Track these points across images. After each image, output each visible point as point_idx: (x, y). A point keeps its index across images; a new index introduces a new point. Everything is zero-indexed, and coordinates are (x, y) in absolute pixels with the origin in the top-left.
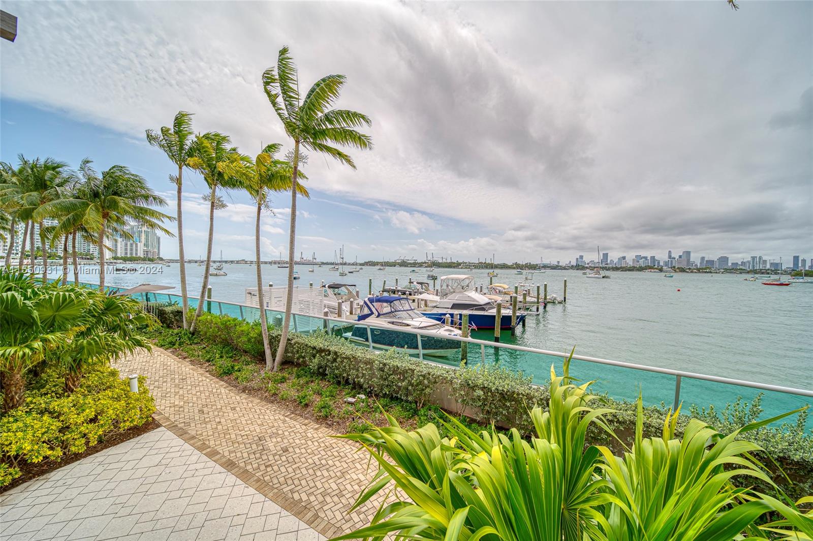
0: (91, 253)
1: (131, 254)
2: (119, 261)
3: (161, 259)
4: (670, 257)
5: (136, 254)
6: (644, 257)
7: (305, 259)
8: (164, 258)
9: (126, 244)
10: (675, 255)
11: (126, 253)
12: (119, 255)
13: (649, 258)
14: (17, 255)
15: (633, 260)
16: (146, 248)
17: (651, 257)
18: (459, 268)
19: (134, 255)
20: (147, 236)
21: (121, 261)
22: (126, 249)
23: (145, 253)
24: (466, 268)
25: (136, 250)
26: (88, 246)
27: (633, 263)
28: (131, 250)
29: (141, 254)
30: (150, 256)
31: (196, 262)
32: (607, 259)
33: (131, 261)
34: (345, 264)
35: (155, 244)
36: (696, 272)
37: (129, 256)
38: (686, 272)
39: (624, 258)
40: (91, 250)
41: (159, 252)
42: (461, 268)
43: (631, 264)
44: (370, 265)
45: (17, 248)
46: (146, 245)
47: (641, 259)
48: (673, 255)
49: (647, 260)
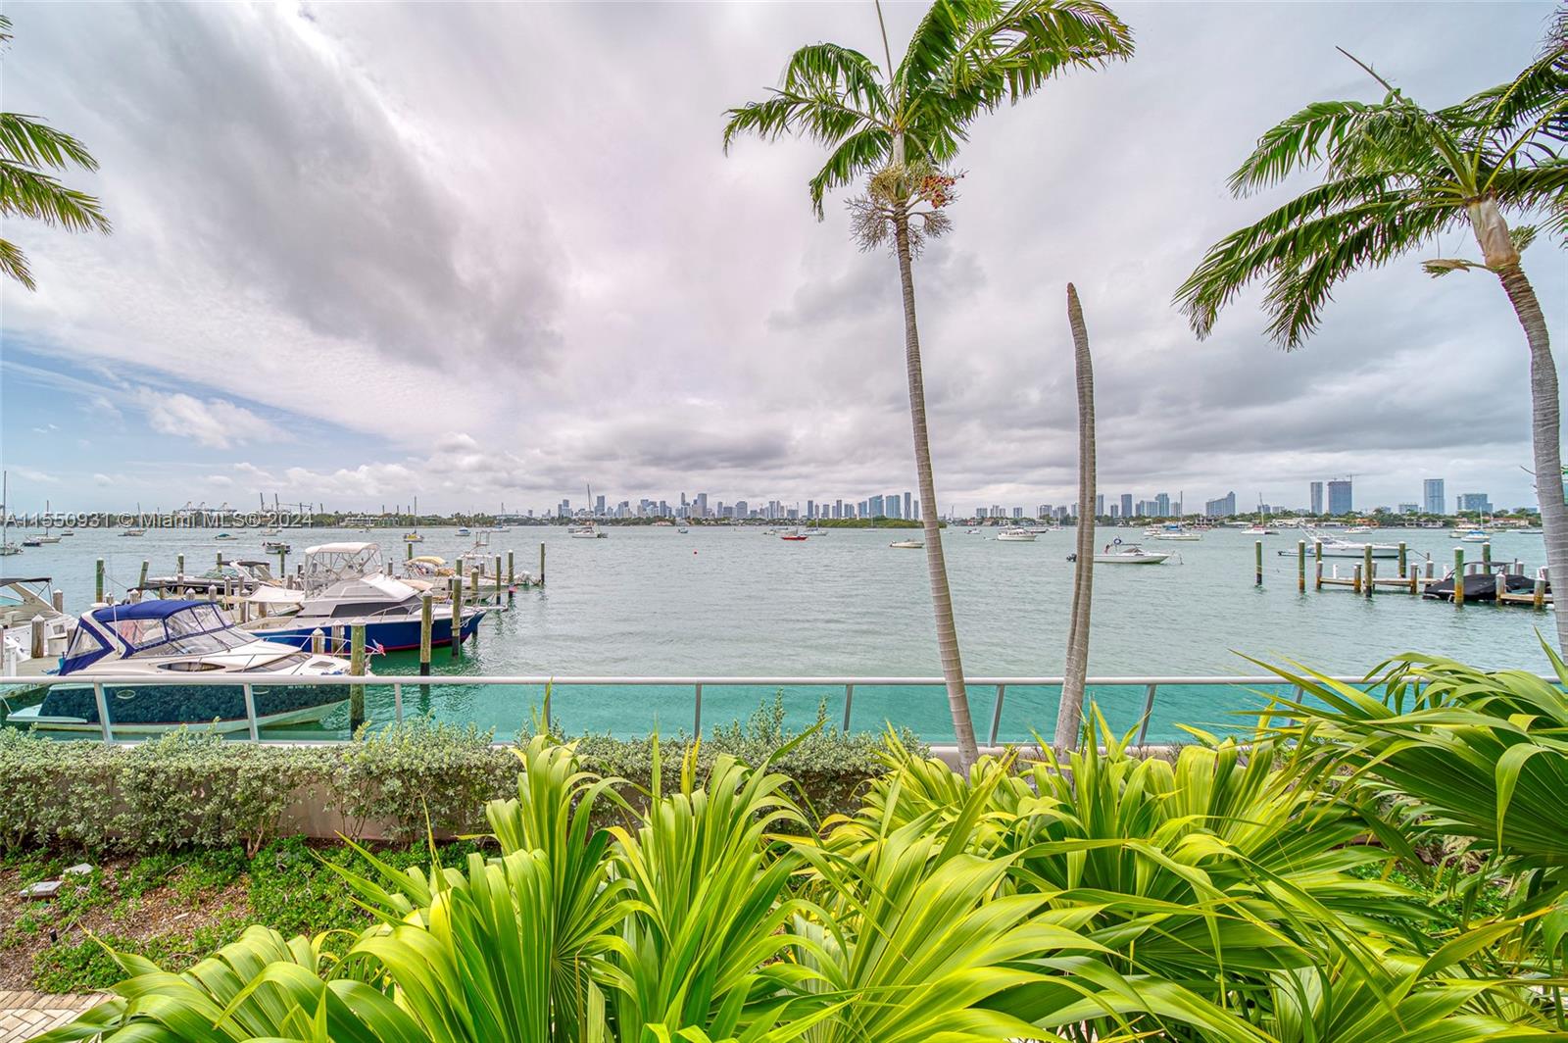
4: (683, 502)
6: (653, 503)
10: (690, 500)
13: (658, 504)
17: (661, 502)
18: (342, 527)
24: (357, 526)
27: (638, 512)
32: (603, 506)
36: (713, 525)
38: (702, 524)
39: (626, 504)
42: (346, 527)
43: (635, 513)
47: (649, 505)
48: (687, 500)
49: (655, 506)
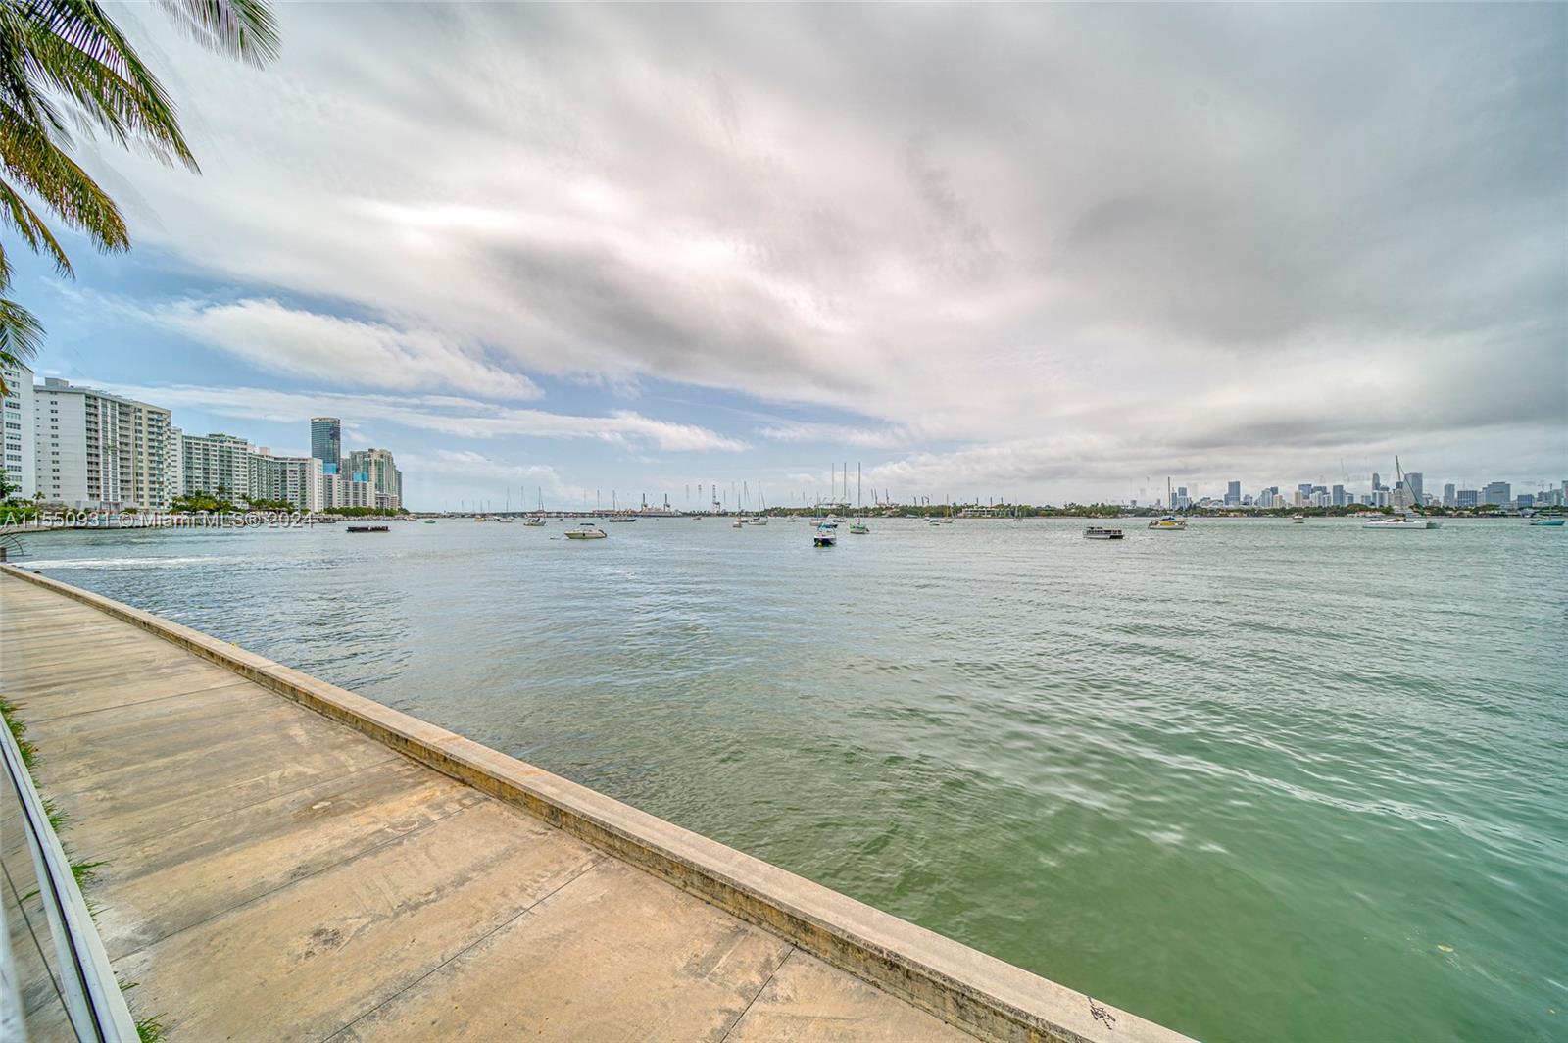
0: (289, 501)
1: (356, 502)
2: (336, 516)
3: (406, 512)
4: (1376, 486)
5: (364, 503)
6: (1320, 489)
7: (649, 507)
8: (410, 511)
9: (347, 485)
10: (1389, 482)
11: (347, 502)
12: (336, 505)
13: (1330, 490)
14: (162, 507)
15: (1296, 494)
16: (378, 492)
17: (1334, 487)
18: (961, 517)
19: (360, 505)
20: (380, 470)
21: (341, 516)
22: (347, 495)
23: (379, 501)
24: (974, 516)
25: (364, 496)
26: (282, 489)
27: (1296, 502)
28: (356, 495)
29: (371, 502)
30: (387, 506)
31: (463, 516)
32: (1238, 493)
33: (357, 515)
34: (725, 514)
35: (394, 484)
36: (1469, 516)
37: (351, 506)
38: (1447, 515)
39: (1274, 491)
40: (289, 497)
41: (400, 500)
42: (965, 517)
43: (1290, 501)
44: (776, 515)
45: (161, 493)
46: (379, 487)
47: (1313, 491)
48: (1382, 483)
49: (1325, 493)
